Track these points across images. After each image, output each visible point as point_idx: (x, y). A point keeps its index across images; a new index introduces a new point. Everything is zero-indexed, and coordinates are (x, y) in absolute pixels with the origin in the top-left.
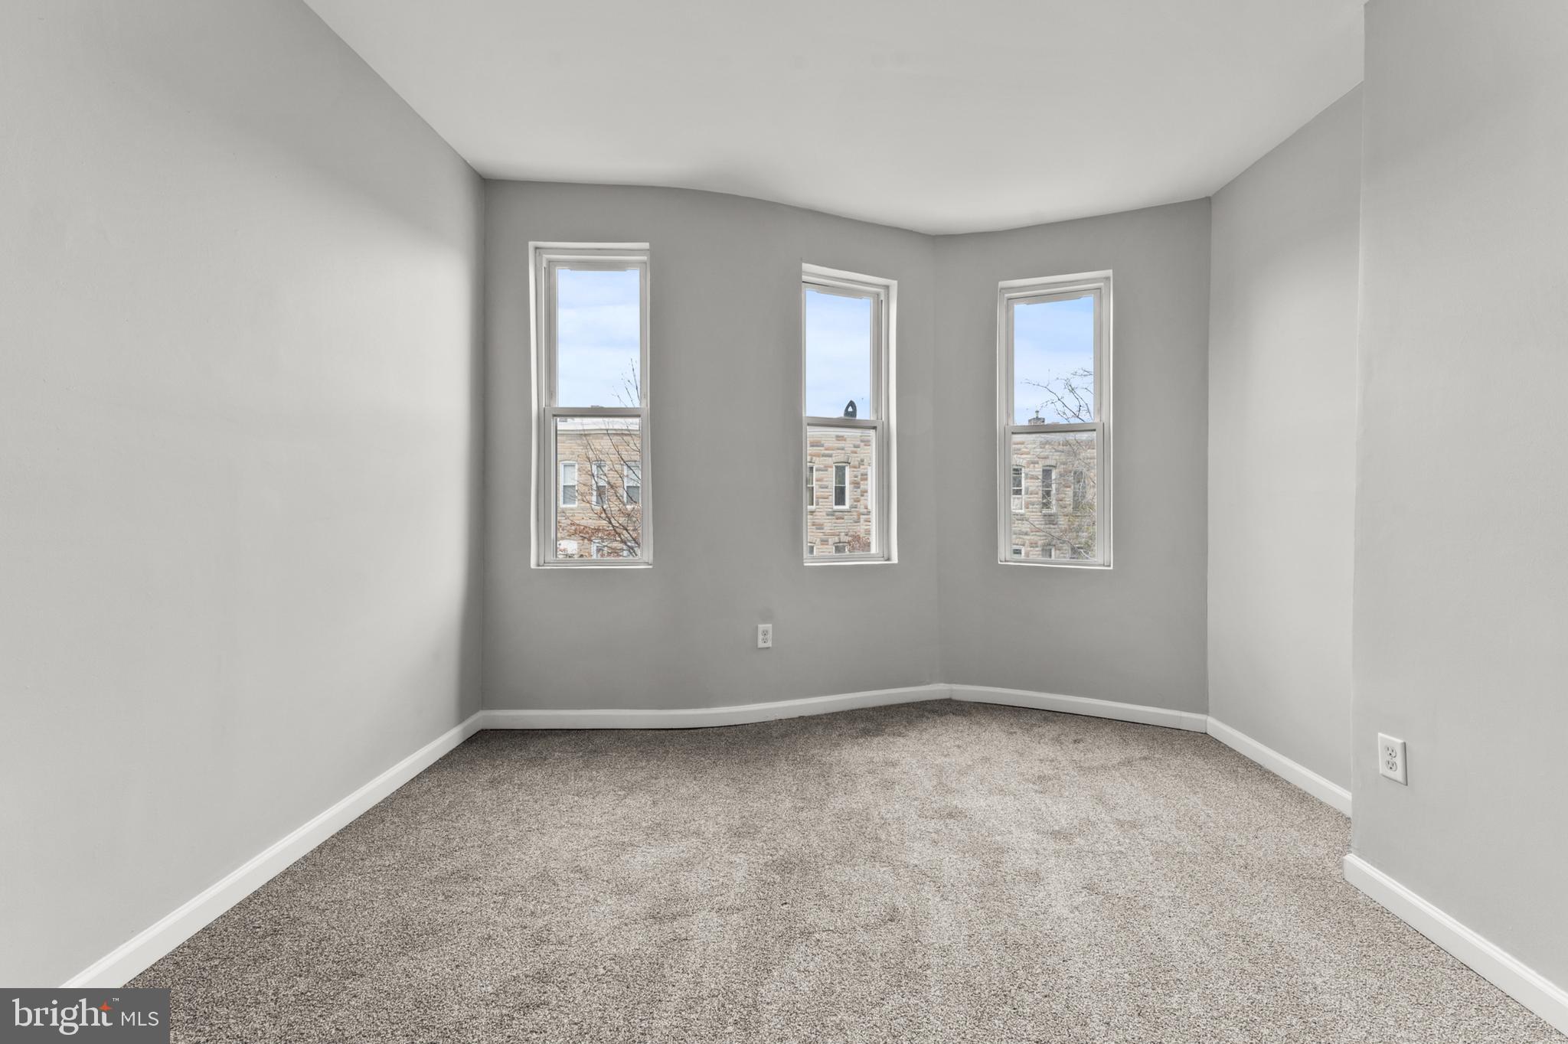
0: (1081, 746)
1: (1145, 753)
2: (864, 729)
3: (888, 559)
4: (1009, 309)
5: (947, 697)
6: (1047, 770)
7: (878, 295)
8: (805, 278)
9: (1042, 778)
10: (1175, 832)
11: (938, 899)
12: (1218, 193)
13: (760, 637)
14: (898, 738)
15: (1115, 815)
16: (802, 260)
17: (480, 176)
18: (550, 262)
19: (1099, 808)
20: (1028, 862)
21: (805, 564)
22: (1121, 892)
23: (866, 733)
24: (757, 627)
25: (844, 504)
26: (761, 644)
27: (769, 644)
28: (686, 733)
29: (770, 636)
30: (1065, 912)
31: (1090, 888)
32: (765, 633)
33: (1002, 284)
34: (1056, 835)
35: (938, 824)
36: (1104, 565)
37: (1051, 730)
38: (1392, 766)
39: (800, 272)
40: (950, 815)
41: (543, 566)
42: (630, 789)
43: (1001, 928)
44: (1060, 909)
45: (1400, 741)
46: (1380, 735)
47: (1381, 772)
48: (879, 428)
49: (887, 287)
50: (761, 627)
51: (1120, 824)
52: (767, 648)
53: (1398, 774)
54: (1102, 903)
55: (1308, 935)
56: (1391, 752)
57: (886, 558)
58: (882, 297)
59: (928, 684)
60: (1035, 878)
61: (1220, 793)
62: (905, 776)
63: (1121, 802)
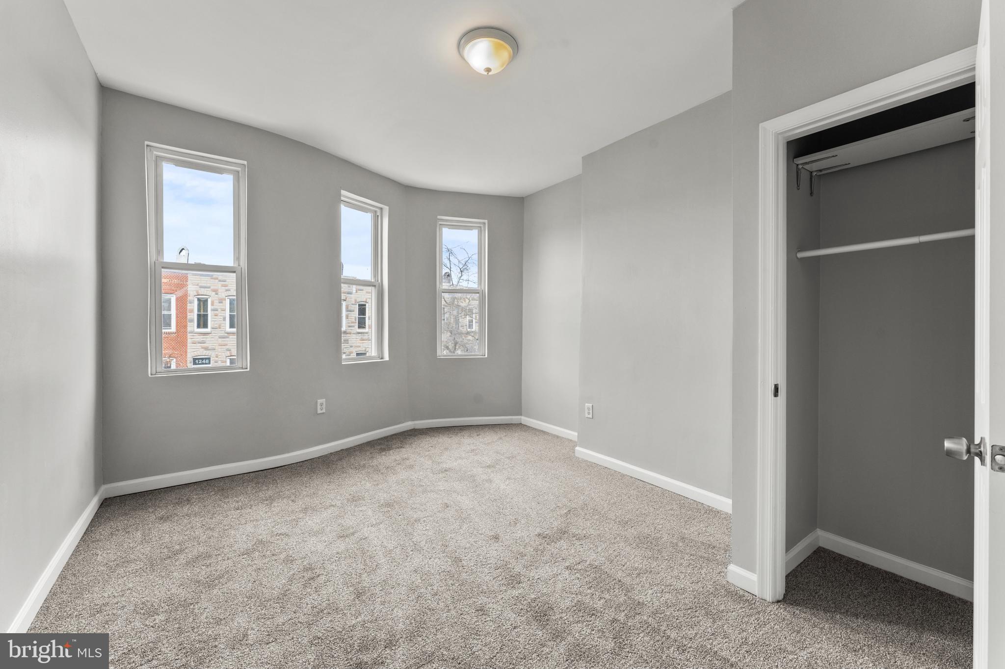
0: (480, 436)
1: (504, 434)
2: (381, 449)
3: (382, 359)
4: (441, 230)
5: (413, 428)
6: (473, 447)
7: (376, 212)
8: (342, 198)
9: (473, 450)
10: (526, 456)
11: (460, 497)
12: (527, 197)
13: (319, 407)
14: (402, 449)
15: (505, 456)
16: (341, 188)
17: (100, 84)
18: (157, 157)
19: (498, 455)
20: (485, 477)
21: (343, 363)
22: (519, 477)
23: (383, 450)
24: (317, 401)
25: (364, 328)
26: (319, 411)
27: (324, 411)
28: (277, 470)
29: (324, 406)
30: (505, 487)
31: (509, 478)
32: (322, 404)
33: (439, 217)
34: (489, 467)
35: (444, 475)
36: (482, 356)
37: (466, 433)
38: (589, 413)
39: (340, 195)
40: (446, 471)
41: (155, 374)
42: (271, 499)
43: (487, 497)
44: (503, 487)
45: (591, 405)
46: (586, 404)
47: (586, 416)
48: (377, 286)
49: (381, 209)
50: (320, 401)
51: (509, 458)
52: (323, 413)
53: (590, 416)
54: (515, 481)
55: (571, 472)
56: (589, 409)
57: (380, 357)
58: (379, 214)
59: (404, 423)
60: (490, 481)
61: (534, 441)
62: (416, 462)
63: (505, 451)
